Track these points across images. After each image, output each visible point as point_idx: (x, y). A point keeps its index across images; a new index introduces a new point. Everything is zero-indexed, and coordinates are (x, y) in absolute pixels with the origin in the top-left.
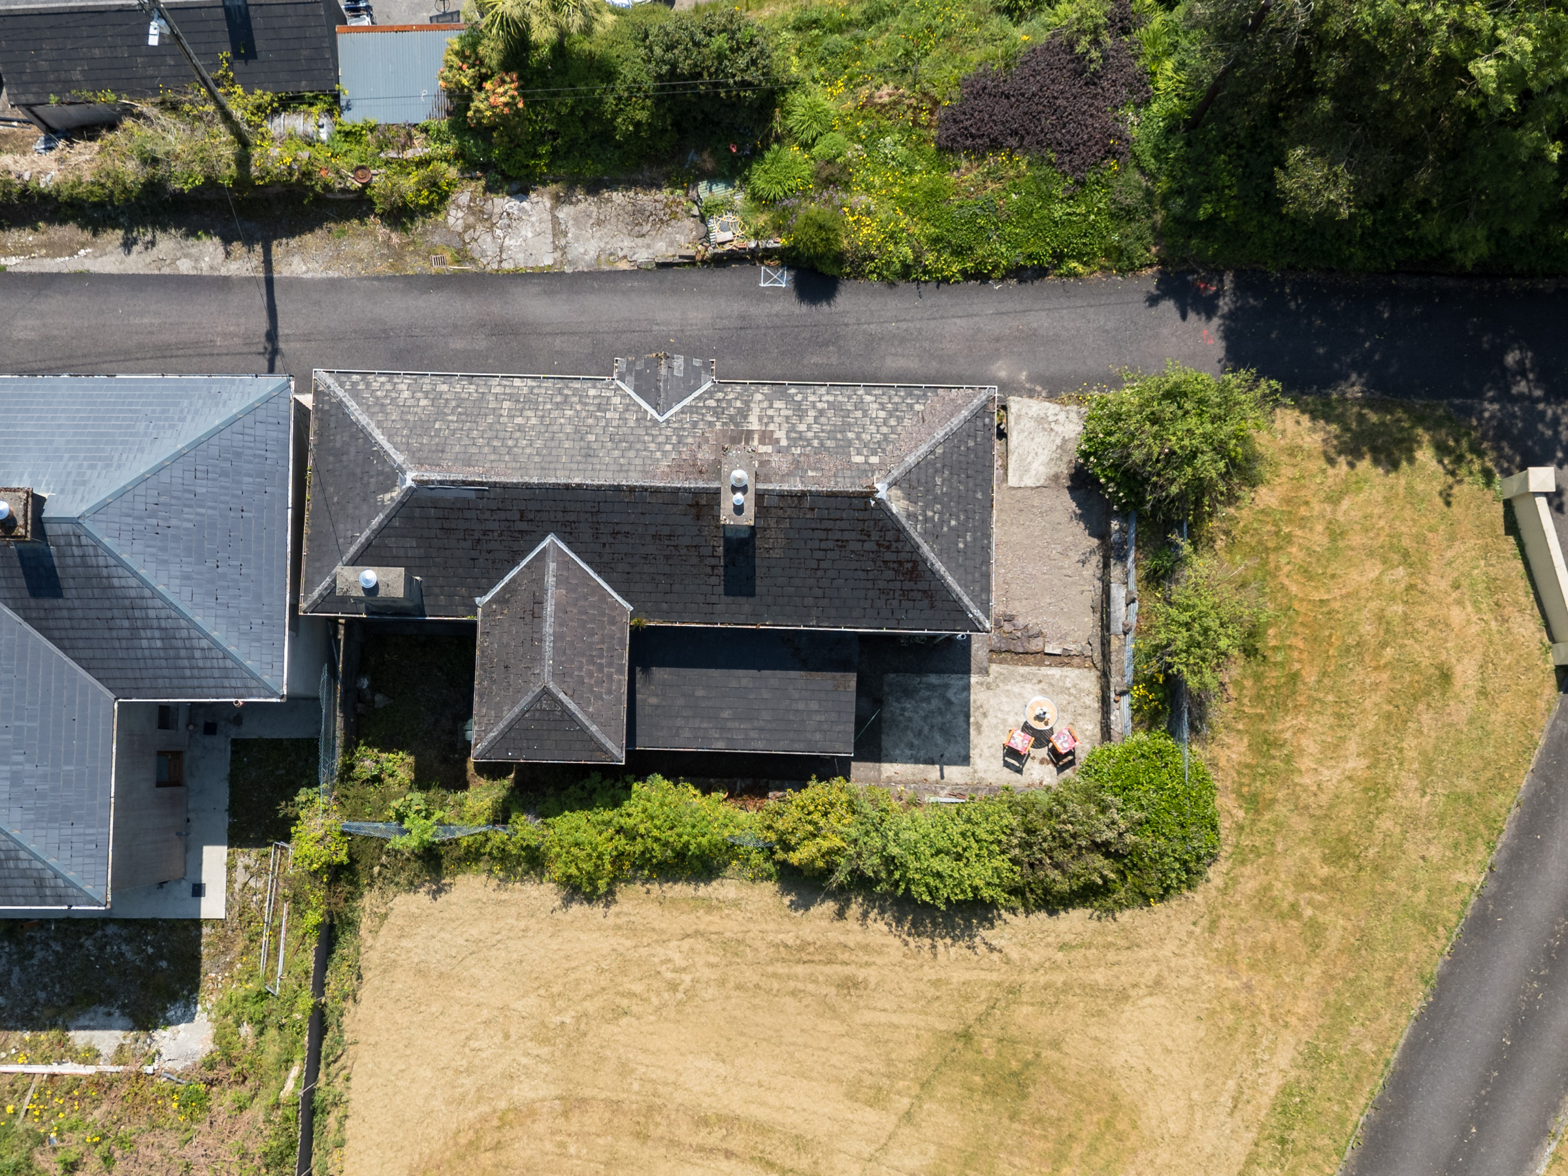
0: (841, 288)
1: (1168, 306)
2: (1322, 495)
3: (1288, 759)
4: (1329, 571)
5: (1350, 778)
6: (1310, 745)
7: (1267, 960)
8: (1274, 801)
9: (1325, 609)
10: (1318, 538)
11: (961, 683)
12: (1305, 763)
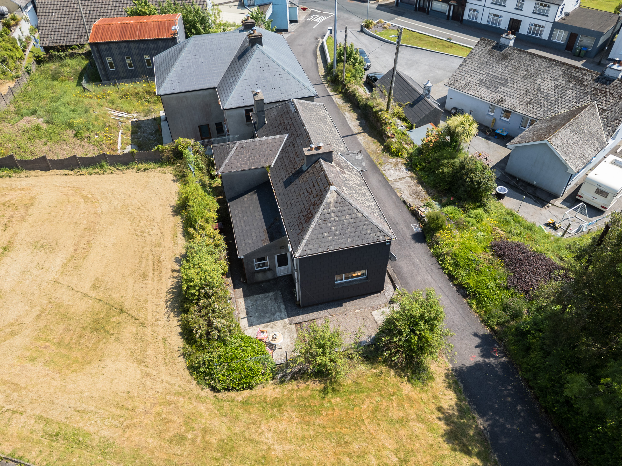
0: (423, 244)
1: (477, 341)
2: (420, 413)
3: (273, 416)
4: (381, 423)
5: (269, 448)
6: (282, 426)
7: (162, 420)
8: (250, 413)
9: (359, 423)
10: (396, 414)
11: (283, 316)
12: (273, 424)
